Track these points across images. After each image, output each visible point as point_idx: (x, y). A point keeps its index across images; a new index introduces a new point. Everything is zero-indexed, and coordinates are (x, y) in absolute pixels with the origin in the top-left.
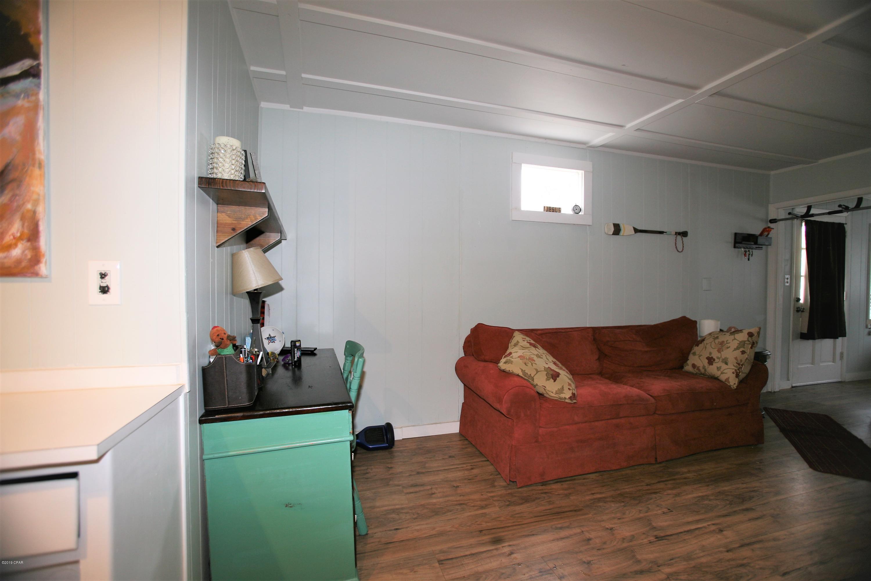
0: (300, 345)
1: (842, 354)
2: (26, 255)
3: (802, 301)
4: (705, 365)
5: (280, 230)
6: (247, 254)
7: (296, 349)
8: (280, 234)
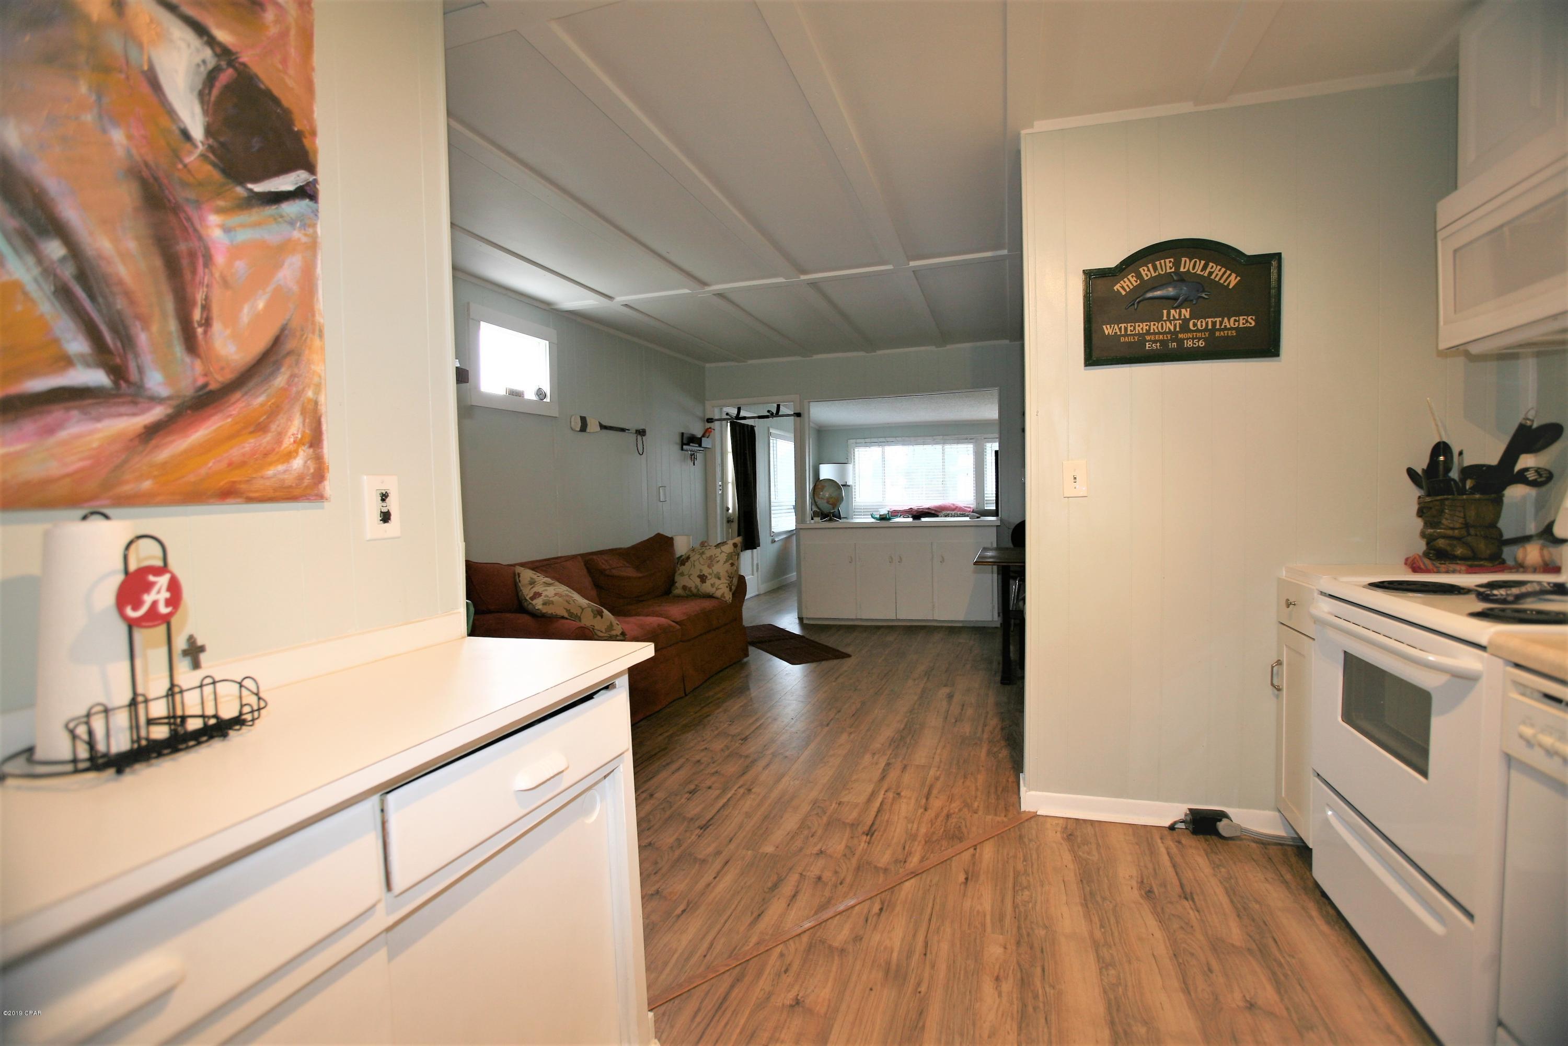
1: (757, 565)
2: (308, 468)
3: (730, 511)
4: (697, 584)
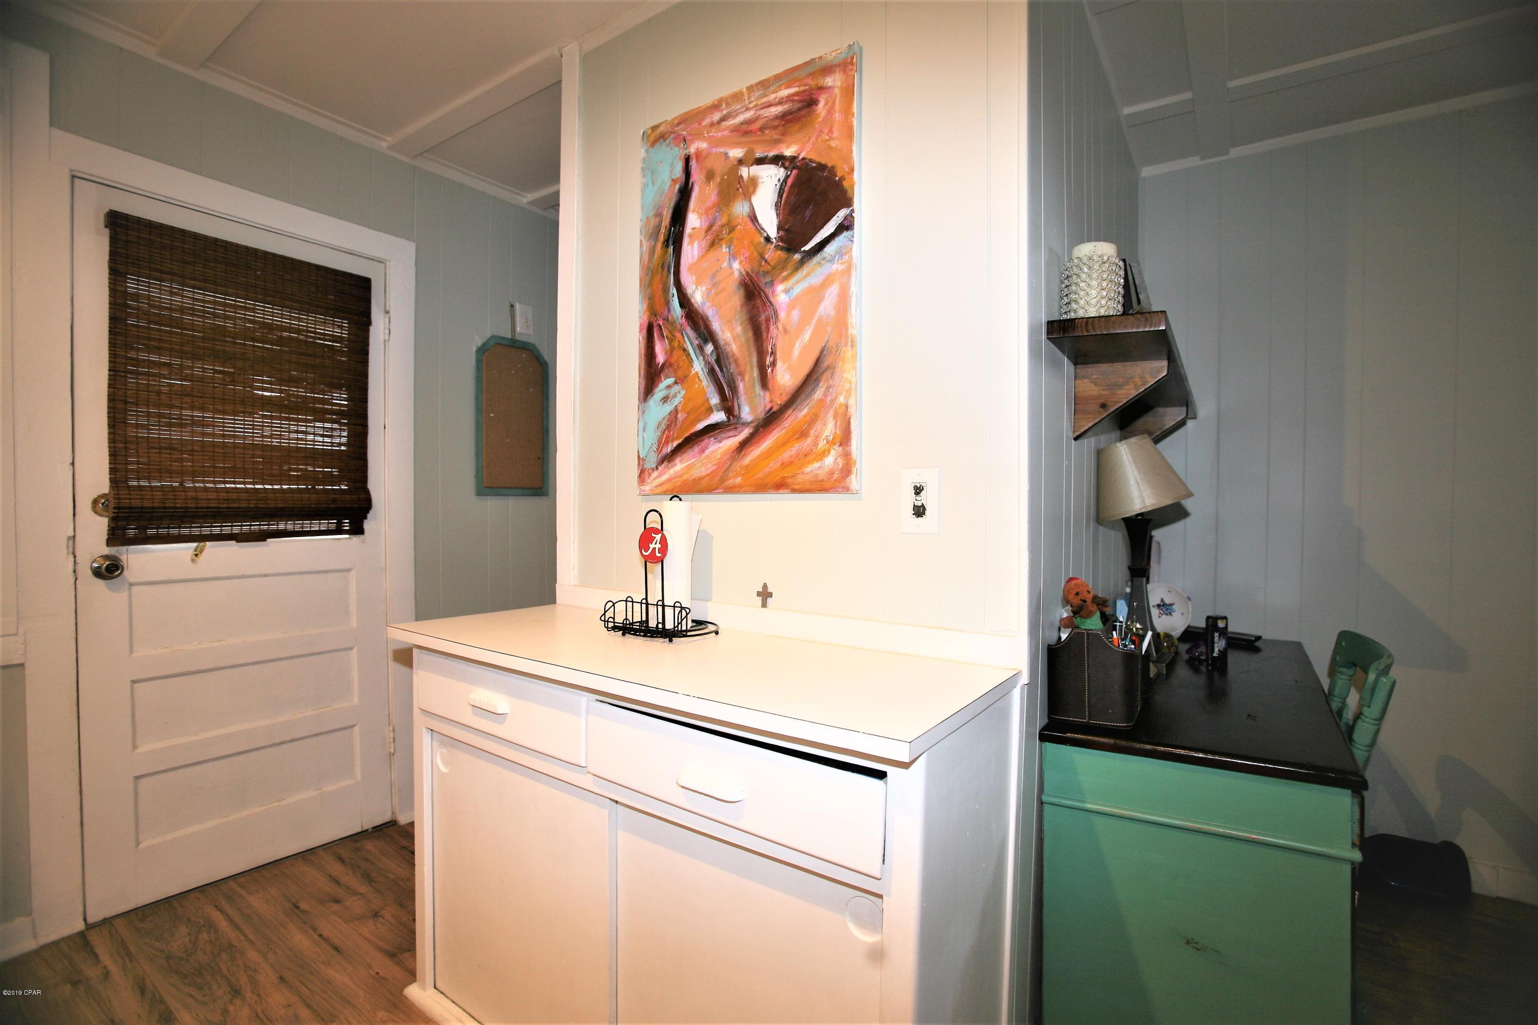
0: (1226, 627)
5: (1186, 401)
6: (1125, 450)
7: (1216, 634)
8: (1185, 408)
